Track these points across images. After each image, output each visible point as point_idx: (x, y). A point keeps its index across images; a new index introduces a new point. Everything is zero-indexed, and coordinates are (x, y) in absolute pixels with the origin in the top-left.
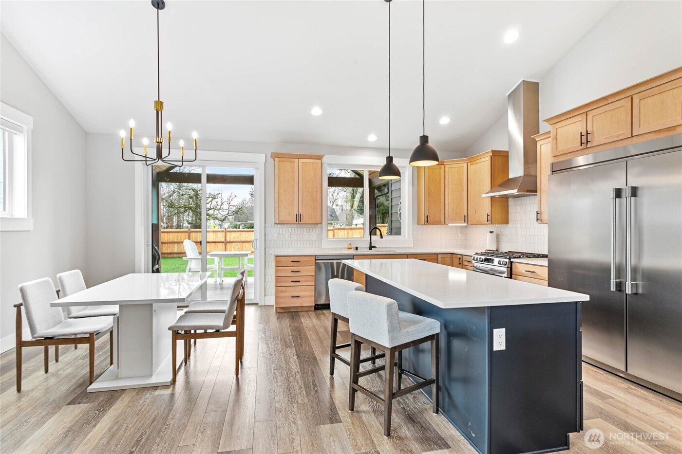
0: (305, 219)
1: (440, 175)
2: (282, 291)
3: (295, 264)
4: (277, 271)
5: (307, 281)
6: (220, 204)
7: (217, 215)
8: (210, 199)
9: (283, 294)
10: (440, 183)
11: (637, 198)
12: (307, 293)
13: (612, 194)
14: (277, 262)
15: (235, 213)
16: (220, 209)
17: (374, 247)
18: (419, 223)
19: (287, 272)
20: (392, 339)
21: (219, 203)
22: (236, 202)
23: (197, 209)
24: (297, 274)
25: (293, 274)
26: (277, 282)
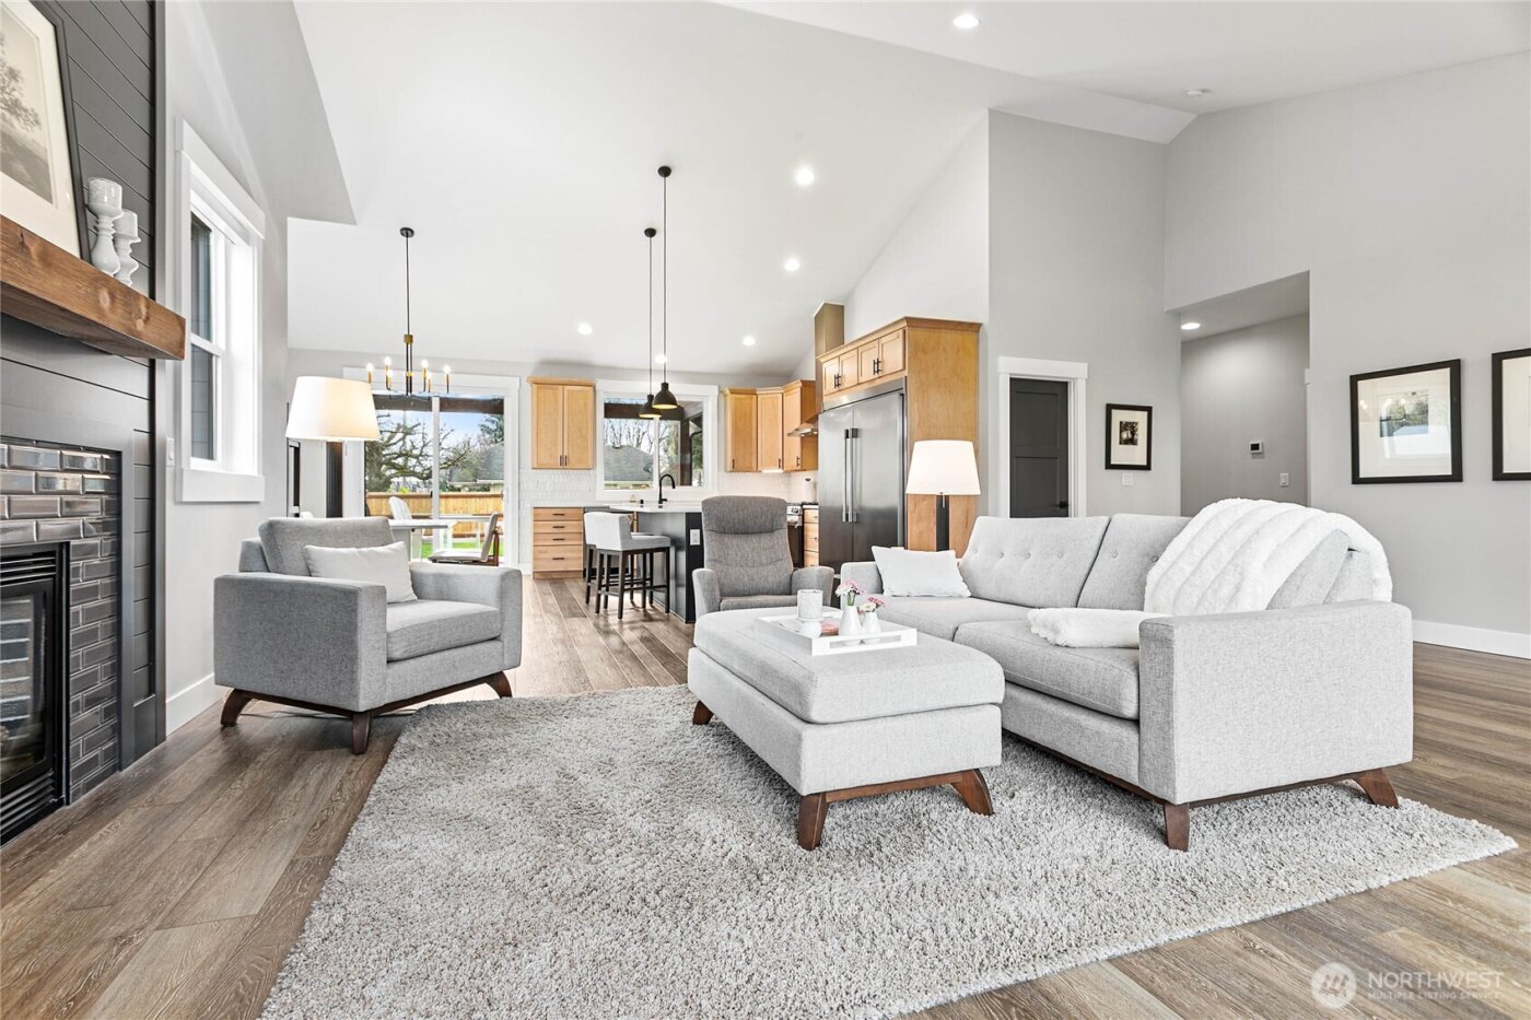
0: (572, 460)
1: (751, 408)
2: (541, 552)
3: (559, 518)
4: (535, 526)
5: (573, 540)
6: (421, 444)
7: (414, 466)
8: (400, 435)
9: (543, 556)
10: (751, 419)
11: (858, 439)
12: (574, 555)
13: (843, 435)
14: (535, 515)
15: (453, 464)
16: (421, 455)
17: (665, 500)
18: (726, 471)
19: (548, 527)
20: (623, 544)
21: (419, 444)
22: (453, 441)
23: (372, 455)
24: (561, 530)
25: (556, 530)
26: (535, 540)
